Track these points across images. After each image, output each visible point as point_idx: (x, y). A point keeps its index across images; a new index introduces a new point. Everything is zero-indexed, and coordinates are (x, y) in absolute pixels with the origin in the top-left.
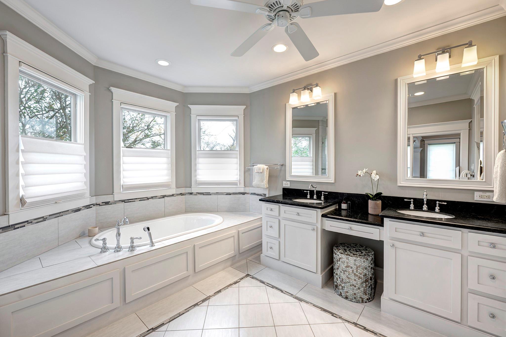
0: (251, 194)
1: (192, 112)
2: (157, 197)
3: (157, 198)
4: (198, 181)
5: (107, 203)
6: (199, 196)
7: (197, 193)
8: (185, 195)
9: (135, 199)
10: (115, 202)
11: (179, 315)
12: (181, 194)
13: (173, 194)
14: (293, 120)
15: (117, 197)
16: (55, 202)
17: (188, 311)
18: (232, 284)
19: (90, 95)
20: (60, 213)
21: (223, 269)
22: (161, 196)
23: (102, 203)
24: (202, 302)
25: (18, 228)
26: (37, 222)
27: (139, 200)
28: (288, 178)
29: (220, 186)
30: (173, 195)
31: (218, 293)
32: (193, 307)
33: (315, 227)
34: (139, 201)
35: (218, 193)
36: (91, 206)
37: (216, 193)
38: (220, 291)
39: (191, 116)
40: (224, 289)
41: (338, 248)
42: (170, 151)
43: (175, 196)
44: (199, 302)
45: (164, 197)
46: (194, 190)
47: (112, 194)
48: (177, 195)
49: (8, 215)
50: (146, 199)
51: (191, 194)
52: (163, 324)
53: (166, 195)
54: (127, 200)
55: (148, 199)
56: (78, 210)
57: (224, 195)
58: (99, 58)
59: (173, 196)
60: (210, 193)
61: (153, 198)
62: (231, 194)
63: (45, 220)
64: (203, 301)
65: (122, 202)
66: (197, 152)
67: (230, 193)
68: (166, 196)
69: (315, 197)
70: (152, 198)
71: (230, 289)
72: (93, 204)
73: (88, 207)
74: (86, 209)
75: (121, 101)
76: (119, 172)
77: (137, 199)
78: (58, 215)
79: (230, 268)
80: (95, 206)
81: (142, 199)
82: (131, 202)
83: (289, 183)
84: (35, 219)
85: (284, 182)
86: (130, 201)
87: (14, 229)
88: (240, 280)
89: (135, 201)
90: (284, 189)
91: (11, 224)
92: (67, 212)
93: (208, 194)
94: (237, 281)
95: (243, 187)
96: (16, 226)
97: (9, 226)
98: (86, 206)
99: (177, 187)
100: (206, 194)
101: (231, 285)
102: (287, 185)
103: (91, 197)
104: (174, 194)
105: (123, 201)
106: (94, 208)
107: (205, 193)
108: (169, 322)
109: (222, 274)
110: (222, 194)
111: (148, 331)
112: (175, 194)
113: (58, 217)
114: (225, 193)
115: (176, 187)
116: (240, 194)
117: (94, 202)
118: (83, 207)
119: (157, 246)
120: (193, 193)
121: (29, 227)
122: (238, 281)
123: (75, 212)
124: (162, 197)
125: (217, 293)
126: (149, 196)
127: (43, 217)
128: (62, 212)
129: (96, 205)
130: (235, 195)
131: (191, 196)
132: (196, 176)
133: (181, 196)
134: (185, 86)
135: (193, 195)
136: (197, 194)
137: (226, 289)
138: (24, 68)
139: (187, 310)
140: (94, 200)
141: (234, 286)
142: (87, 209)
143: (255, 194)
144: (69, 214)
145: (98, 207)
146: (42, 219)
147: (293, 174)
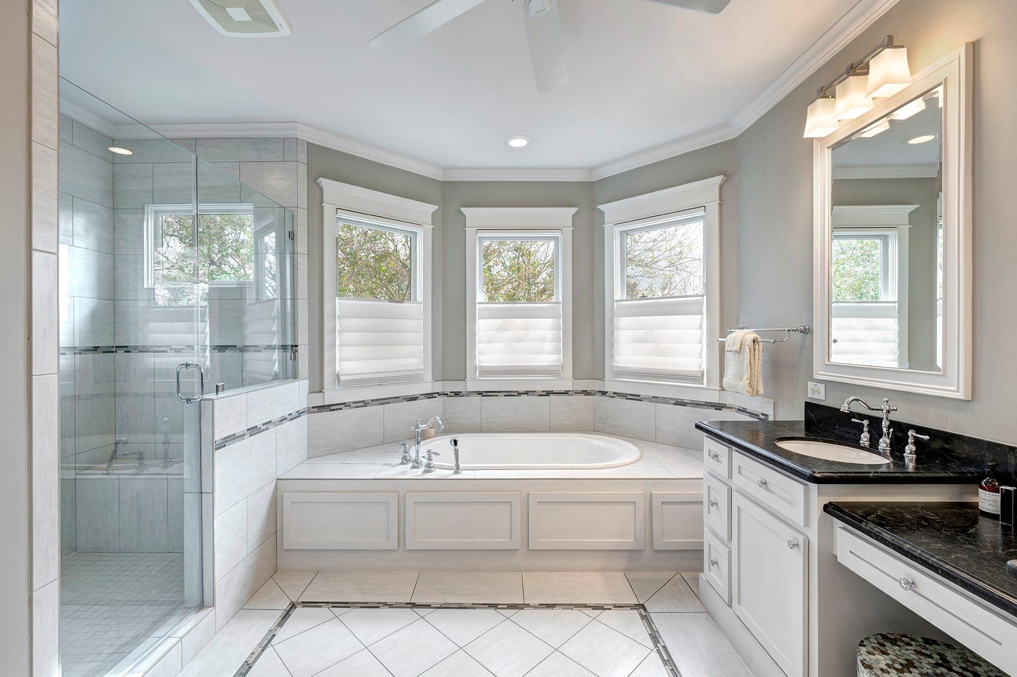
0: (738, 409)
1: (607, 218)
2: (535, 393)
3: (536, 395)
4: (615, 366)
5: (457, 394)
6: (618, 399)
7: (614, 393)
8: (592, 395)
9: (497, 392)
10: (469, 394)
11: (458, 606)
12: (586, 393)
13: (567, 391)
14: (834, 180)
15: (471, 386)
16: (378, 384)
17: (475, 608)
18: (588, 605)
19: (432, 228)
20: (387, 399)
21: (603, 570)
22: (543, 391)
23: (451, 392)
24: (506, 606)
25: (334, 410)
26: (356, 407)
27: (505, 394)
28: (820, 373)
29: (660, 381)
30: (566, 393)
31: (547, 607)
32: (487, 606)
33: (801, 539)
34: (505, 396)
35: (657, 397)
36: (434, 395)
37: (653, 397)
38: (551, 606)
39: (604, 227)
40: (564, 607)
41: (884, 646)
42: (561, 305)
43: (572, 395)
44: (502, 605)
45: (548, 393)
46: (610, 387)
47: (464, 380)
48: (575, 393)
49: (324, 392)
50: (516, 394)
51: (604, 393)
52: (428, 606)
53: (552, 391)
54: (486, 392)
55: (519, 394)
56: (413, 399)
57: (670, 403)
58: (446, 169)
59: (568, 393)
60: (639, 396)
61: (528, 394)
62: (687, 403)
63: (367, 406)
64: (511, 607)
65: (478, 394)
66: (615, 303)
67: (685, 401)
68: (554, 392)
69: (884, 443)
70: (526, 393)
71: (575, 613)
72: (438, 393)
73: (430, 396)
74: (426, 398)
75: (475, 227)
76: (474, 346)
77: (500, 392)
78: (385, 401)
79: (620, 576)
80: (442, 396)
81: (509, 394)
82: (491, 396)
83: (822, 387)
84: (354, 403)
85: (811, 385)
86: (490, 394)
87: (330, 411)
88: (612, 607)
89: (497, 396)
90: (810, 407)
91: (326, 403)
92: (397, 399)
93: (636, 398)
94: (603, 607)
95: (717, 390)
96: (332, 408)
97: (325, 406)
98: (426, 394)
99: (575, 377)
100: (632, 397)
101: (585, 606)
102: (818, 395)
103: (434, 381)
104: (569, 391)
105: (480, 393)
106: (439, 399)
107: (630, 395)
108: (438, 608)
109: (594, 578)
110: (665, 400)
111: (407, 604)
112: (572, 391)
113: (384, 404)
114: (672, 399)
115: (573, 377)
116: (708, 406)
117: (440, 390)
118: (421, 395)
119: (464, 474)
120: (607, 392)
121: (346, 412)
122: (605, 607)
123: (408, 401)
124: (545, 393)
125: (544, 606)
126: (522, 389)
127: (364, 401)
128: (390, 398)
129: (444, 394)
130: (695, 407)
131: (603, 398)
132: (612, 356)
133: (585, 395)
134: (591, 169)
135: (608, 396)
136: (614, 395)
137: (569, 609)
138: (342, 215)
139: (474, 606)
140: (439, 387)
141: (589, 611)
142: (428, 398)
143: (744, 412)
144: (398, 402)
145: (445, 398)
146: (362, 404)
147: (835, 359)
